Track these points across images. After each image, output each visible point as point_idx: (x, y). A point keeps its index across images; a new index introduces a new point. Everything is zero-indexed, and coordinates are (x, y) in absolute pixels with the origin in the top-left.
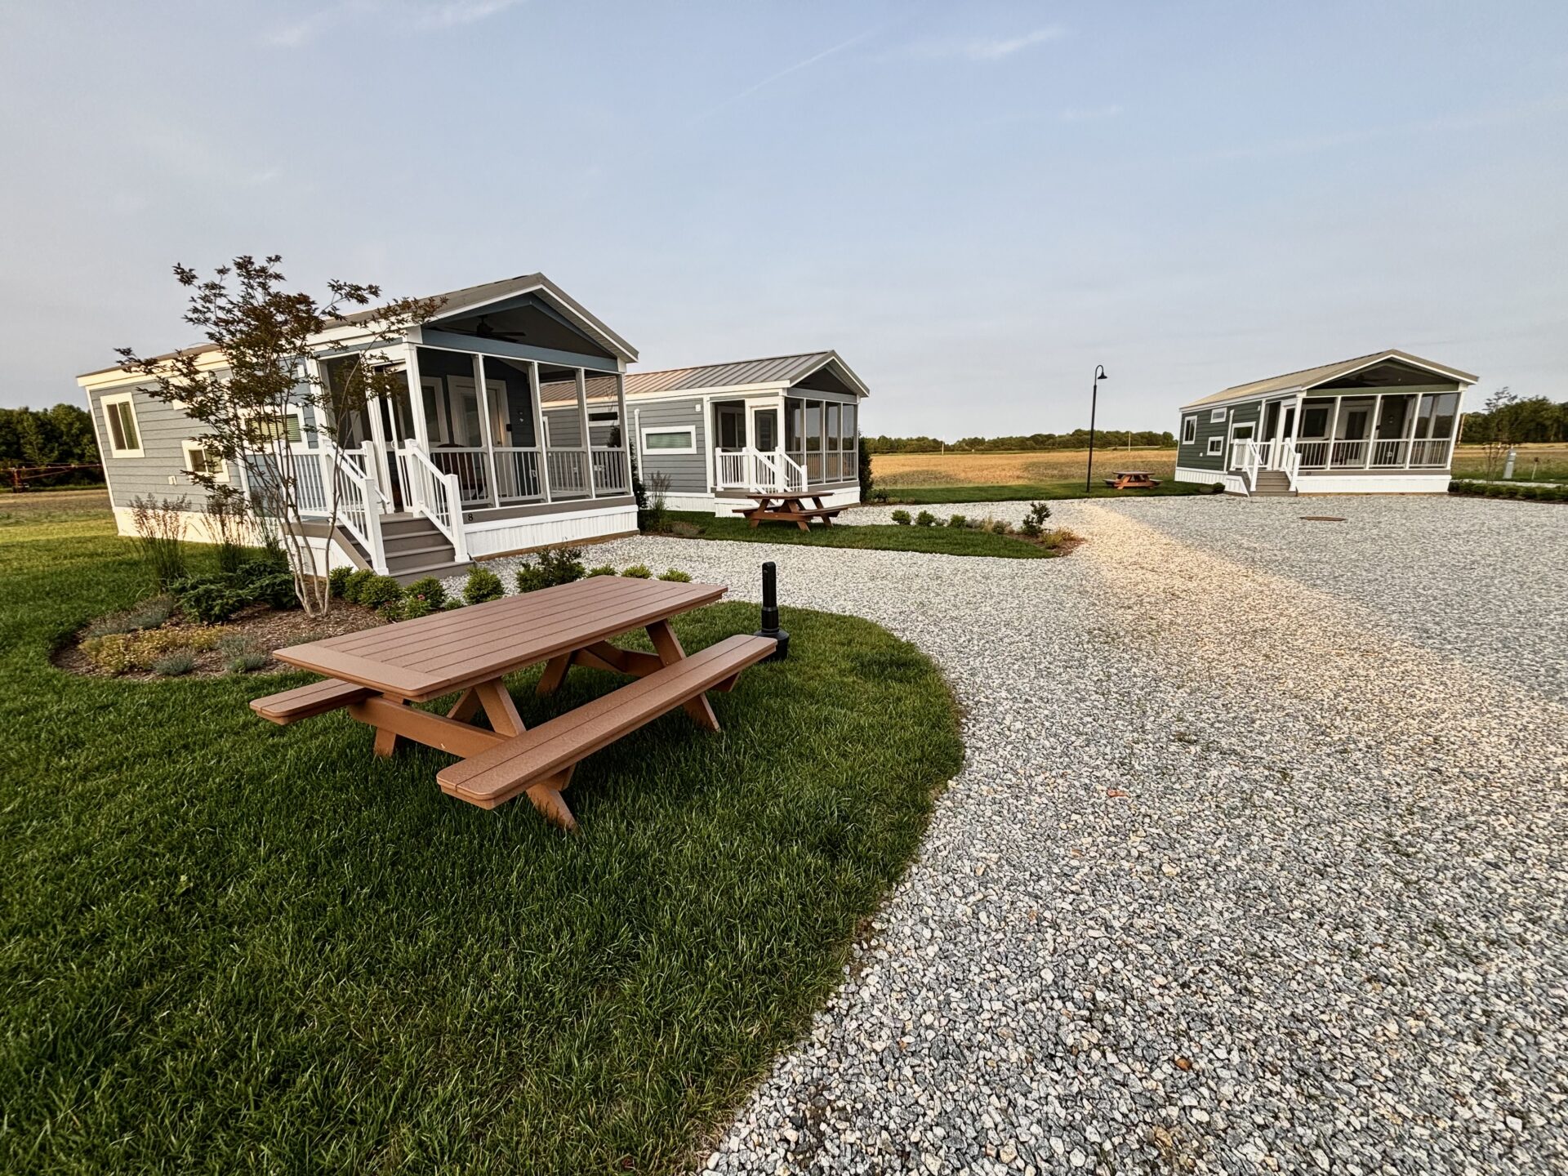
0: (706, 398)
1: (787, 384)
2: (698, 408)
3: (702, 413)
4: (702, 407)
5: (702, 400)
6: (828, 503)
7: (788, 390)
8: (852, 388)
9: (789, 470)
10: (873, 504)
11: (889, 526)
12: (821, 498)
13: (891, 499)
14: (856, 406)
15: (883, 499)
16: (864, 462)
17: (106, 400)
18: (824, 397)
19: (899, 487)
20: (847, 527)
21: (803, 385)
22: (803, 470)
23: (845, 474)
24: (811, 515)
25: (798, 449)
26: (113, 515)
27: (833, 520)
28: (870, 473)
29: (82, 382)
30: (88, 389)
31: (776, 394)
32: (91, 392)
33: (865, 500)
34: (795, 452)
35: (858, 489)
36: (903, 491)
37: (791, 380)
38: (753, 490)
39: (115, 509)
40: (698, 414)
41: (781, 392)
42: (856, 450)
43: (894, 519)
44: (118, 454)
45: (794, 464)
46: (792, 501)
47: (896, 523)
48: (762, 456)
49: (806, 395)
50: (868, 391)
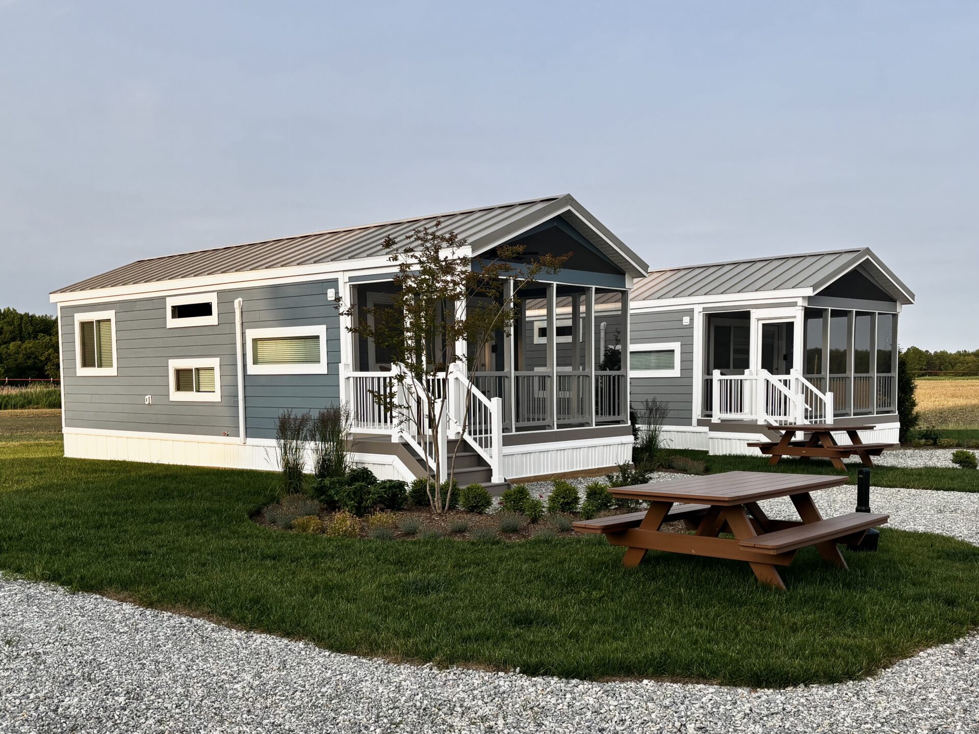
0: (698, 309)
1: (810, 292)
2: (686, 320)
3: (691, 327)
4: (692, 320)
5: (692, 310)
6: (867, 438)
7: (809, 299)
8: (891, 292)
9: (809, 397)
10: (918, 446)
11: (948, 469)
12: (859, 433)
13: (944, 441)
14: (895, 316)
15: (932, 440)
16: (906, 389)
17: (80, 317)
18: (853, 305)
19: (951, 426)
20: (893, 468)
21: (827, 292)
22: (828, 398)
23: (879, 405)
24: (846, 452)
25: (819, 372)
26: (61, 438)
27: (875, 460)
28: (914, 404)
29: (54, 298)
30: (59, 305)
31: (794, 304)
32: (62, 308)
33: (906, 440)
34: (815, 376)
35: (898, 425)
36: (959, 432)
37: (815, 287)
38: (761, 422)
39: (65, 430)
40: (686, 327)
41: (800, 302)
42: (895, 374)
43: (954, 461)
44: (82, 372)
45: (816, 391)
46: (819, 435)
47: (957, 466)
48: (775, 379)
49: (829, 305)
50: (913, 296)
